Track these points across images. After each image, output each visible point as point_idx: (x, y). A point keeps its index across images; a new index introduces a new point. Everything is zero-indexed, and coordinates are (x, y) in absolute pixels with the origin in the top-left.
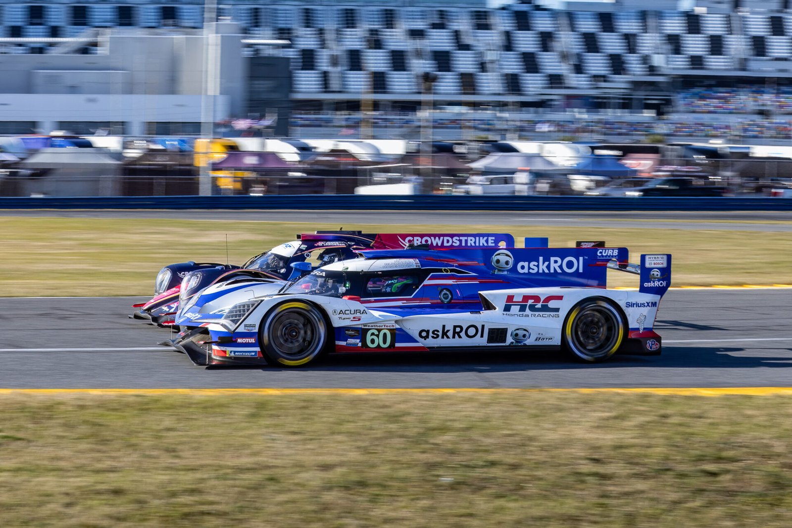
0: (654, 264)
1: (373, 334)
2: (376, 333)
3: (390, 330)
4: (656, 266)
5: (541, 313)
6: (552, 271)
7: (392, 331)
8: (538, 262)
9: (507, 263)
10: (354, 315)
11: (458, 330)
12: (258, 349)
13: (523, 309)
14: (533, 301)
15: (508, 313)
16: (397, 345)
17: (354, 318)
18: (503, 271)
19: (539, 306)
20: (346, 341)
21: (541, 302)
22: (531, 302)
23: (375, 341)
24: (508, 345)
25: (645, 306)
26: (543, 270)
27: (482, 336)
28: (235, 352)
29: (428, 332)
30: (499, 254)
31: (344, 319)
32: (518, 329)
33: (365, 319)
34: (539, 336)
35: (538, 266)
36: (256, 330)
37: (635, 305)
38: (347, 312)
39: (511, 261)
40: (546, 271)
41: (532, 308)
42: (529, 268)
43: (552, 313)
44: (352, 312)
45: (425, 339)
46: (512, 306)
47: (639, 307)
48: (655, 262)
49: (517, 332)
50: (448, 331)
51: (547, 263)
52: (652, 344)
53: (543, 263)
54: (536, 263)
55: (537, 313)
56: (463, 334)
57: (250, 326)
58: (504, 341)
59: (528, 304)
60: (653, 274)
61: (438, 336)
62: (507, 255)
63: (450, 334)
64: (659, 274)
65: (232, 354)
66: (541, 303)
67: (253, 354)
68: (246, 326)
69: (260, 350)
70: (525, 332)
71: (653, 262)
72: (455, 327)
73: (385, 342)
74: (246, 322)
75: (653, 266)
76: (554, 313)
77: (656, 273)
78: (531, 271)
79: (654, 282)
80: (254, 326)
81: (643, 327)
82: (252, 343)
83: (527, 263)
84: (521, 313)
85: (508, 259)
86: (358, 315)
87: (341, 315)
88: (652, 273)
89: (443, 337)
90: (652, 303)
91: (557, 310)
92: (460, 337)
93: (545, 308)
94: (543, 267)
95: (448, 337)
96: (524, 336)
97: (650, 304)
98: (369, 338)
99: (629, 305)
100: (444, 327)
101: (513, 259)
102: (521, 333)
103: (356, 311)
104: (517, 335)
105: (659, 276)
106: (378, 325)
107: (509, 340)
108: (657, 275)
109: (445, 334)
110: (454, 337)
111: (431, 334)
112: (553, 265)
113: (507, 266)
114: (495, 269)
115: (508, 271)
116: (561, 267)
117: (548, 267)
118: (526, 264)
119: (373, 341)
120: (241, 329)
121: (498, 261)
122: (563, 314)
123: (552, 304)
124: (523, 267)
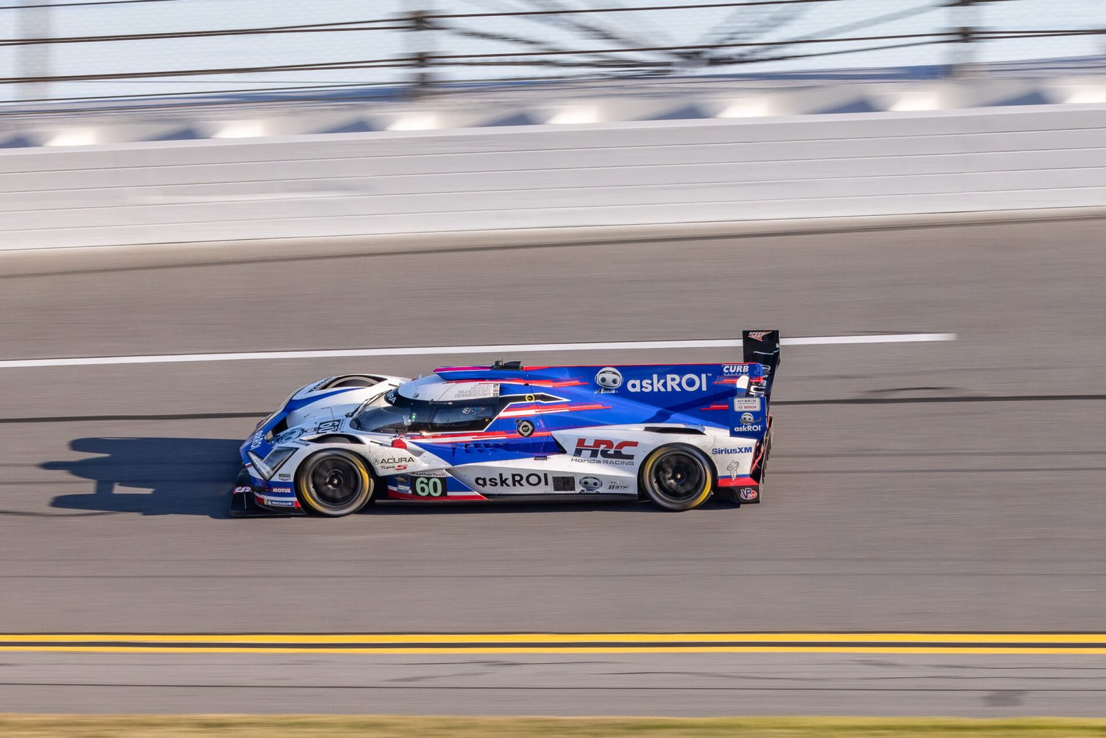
0: (745, 407)
1: (422, 482)
2: (426, 481)
3: (440, 479)
4: (747, 410)
5: (614, 460)
6: (669, 389)
7: (443, 480)
8: (652, 380)
9: (614, 381)
10: (400, 464)
11: (517, 478)
12: (295, 499)
13: (594, 454)
14: (605, 446)
15: (578, 458)
16: (449, 494)
17: (399, 466)
18: (610, 390)
19: (611, 452)
20: (397, 487)
21: (614, 447)
22: (602, 447)
23: (426, 490)
24: (578, 492)
25: (736, 452)
26: (659, 389)
27: (546, 484)
28: (272, 501)
29: (484, 480)
30: (604, 372)
31: (388, 468)
32: (586, 478)
33: (411, 468)
34: (613, 484)
35: (652, 384)
36: (291, 480)
37: (724, 452)
38: (390, 461)
39: (620, 379)
40: (663, 390)
41: (604, 454)
42: (642, 387)
43: (626, 461)
44: (397, 460)
45: (483, 486)
46: (583, 451)
47: (728, 453)
48: (747, 405)
49: (586, 480)
50: (506, 479)
51: (662, 381)
52: (747, 493)
53: (658, 382)
54: (650, 382)
55: (609, 460)
56: (524, 482)
57: (284, 475)
58: (573, 489)
59: (600, 449)
60: (745, 419)
61: (496, 484)
62: (614, 373)
63: (510, 482)
64: (752, 418)
65: (270, 503)
66: (613, 449)
67: (290, 504)
68: (280, 475)
69: (296, 500)
70: (595, 481)
71: (743, 406)
72: (514, 476)
73: (435, 491)
74: (279, 472)
75: (743, 409)
76: (629, 461)
77: (747, 417)
78: (643, 389)
79: (746, 426)
80: (289, 476)
81: (735, 475)
82: (288, 493)
83: (639, 381)
84: (593, 459)
85: (615, 377)
86: (403, 463)
87: (383, 464)
88: (743, 417)
89: (502, 485)
90: (746, 448)
91: (631, 457)
92: (521, 485)
93: (618, 455)
94: (658, 386)
95: (508, 485)
96: (595, 484)
97: (743, 450)
98: (418, 487)
99: (717, 452)
100: (501, 475)
101: (621, 377)
102: (591, 481)
103: (401, 460)
104: (586, 483)
105: (752, 420)
106: (427, 473)
107: (579, 489)
108: (750, 419)
109: (503, 482)
110: (514, 485)
111: (488, 482)
112: (669, 383)
113: (616, 385)
114: (601, 388)
115: (616, 390)
116: (680, 385)
117: (665, 385)
118: (637, 382)
119: (423, 490)
120: (276, 479)
121: (603, 380)
122: (638, 461)
123: (626, 451)
124: (634, 386)
